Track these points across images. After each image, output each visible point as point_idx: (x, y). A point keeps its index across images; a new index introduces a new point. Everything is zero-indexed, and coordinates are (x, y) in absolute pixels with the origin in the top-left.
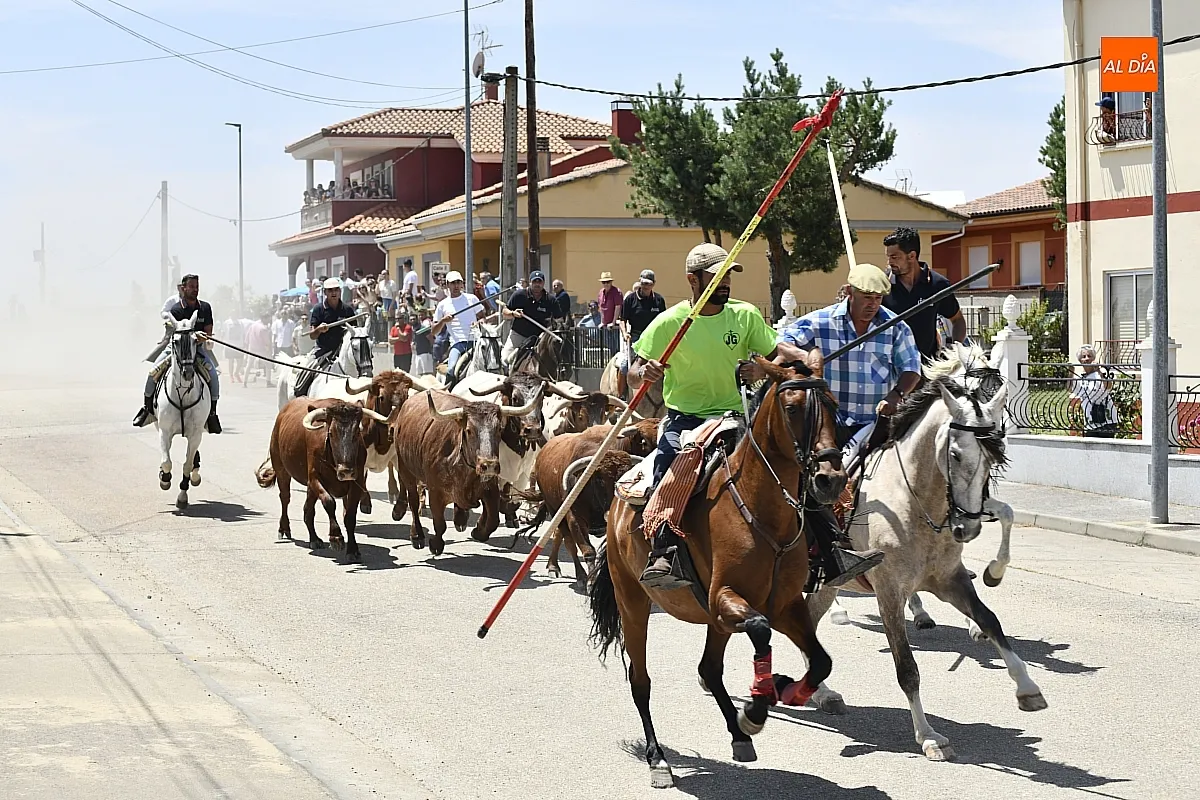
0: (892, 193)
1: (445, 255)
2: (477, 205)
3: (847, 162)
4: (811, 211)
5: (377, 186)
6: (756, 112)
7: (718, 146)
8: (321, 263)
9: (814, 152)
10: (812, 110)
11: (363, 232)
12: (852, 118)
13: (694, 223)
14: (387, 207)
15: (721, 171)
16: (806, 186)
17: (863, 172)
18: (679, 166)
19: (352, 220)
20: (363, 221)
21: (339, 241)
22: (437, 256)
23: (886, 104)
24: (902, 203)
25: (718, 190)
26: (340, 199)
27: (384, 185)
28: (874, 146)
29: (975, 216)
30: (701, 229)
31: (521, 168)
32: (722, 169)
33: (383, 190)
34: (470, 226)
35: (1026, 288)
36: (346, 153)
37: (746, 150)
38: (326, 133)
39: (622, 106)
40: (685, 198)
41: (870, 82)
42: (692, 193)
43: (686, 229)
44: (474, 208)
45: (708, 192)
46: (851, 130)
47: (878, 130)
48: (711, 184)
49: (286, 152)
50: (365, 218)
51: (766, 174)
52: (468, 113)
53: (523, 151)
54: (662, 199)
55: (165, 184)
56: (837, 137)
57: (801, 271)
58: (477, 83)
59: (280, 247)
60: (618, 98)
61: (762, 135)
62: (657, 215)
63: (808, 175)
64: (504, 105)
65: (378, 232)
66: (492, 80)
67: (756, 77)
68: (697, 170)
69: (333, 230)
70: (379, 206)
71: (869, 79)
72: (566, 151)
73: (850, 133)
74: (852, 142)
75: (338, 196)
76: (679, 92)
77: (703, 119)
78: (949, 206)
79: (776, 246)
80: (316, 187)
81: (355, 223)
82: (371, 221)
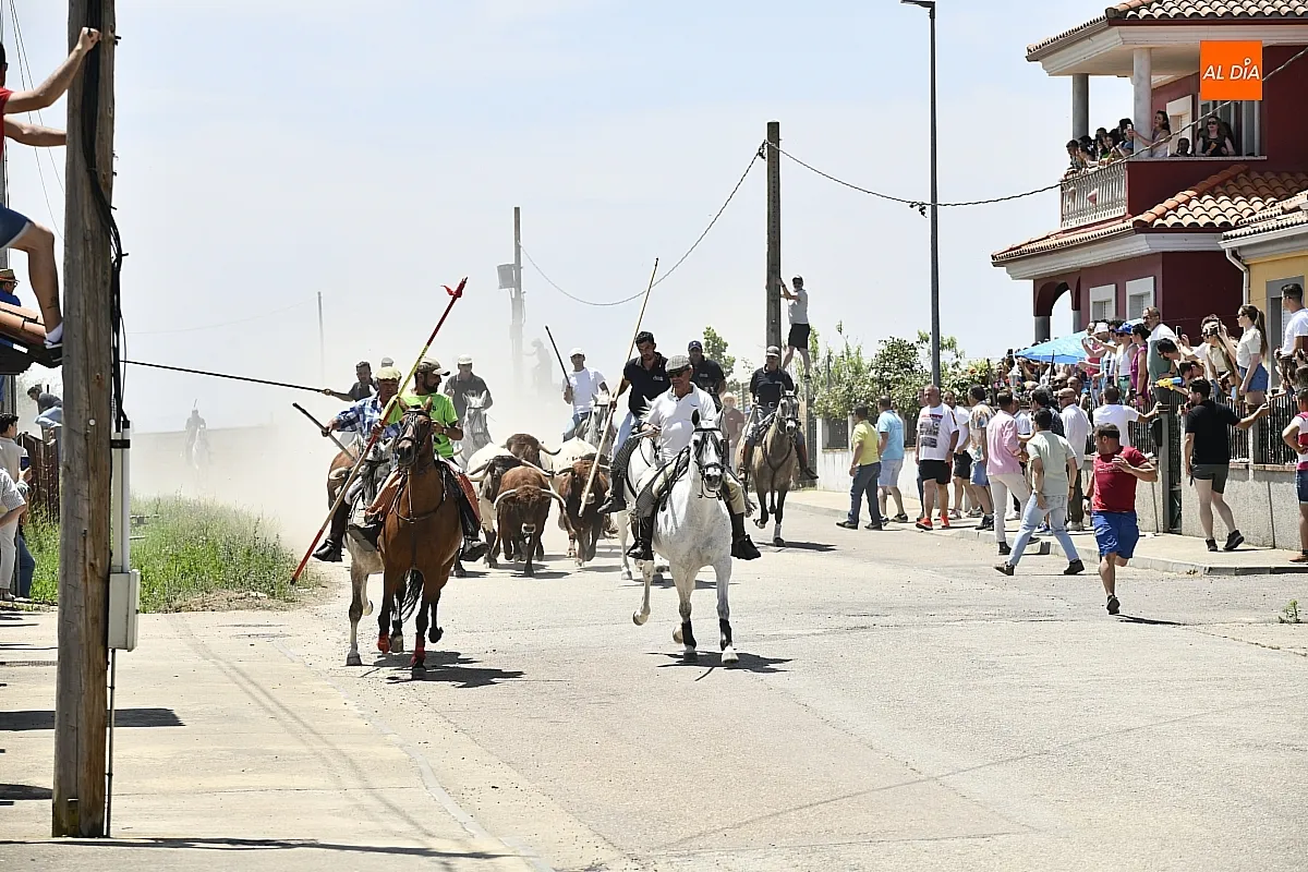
8: (1102, 293)
11: (1194, 228)
14: (1248, 173)
19: (1169, 203)
20: (1194, 203)
21: (1141, 245)
26: (1144, 156)
36: (1158, 61)
38: (1116, 18)
49: (1029, 58)
50: (1199, 197)
55: (773, 128)
59: (1009, 259)
65: (1226, 226)
69: (1129, 223)
70: (1228, 172)
75: (1141, 152)
81: (1176, 209)
82: (1211, 203)
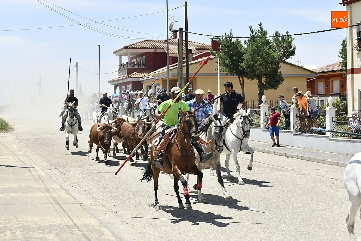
0: (295, 66)
1: (161, 84)
2: (170, 69)
3: (281, 56)
4: (271, 71)
5: (141, 63)
6: (254, 41)
7: (243, 52)
8: (124, 87)
9: (272, 53)
10: (271, 41)
11: (136, 77)
12: (283, 43)
13: (236, 75)
14: (144, 70)
15: (244, 59)
16: (269, 64)
17: (286, 59)
18: (231, 58)
19: (133, 74)
20: (136, 74)
21: (129, 80)
22: (158, 84)
23: (293, 39)
24: (298, 69)
25: (242, 65)
26: (129, 67)
27: (142, 63)
28: (289, 52)
29: (319, 73)
30: (238, 76)
31: (184, 58)
32: (244, 58)
33: (142, 65)
34: (168, 76)
35: (335, 94)
36: (131, 54)
37: (251, 53)
38: (125, 48)
39: (214, 40)
40: (233, 67)
41: (288, 32)
42: (235, 66)
43: (233, 76)
44: (170, 70)
45: (240, 65)
46: (283, 47)
47: (291, 47)
48: (241, 63)
49: (113, 53)
51: (257, 60)
52: (168, 42)
53: (184, 53)
54: (226, 67)
55: (77, 63)
56: (278, 49)
57: (268, 89)
58: (170, 33)
59: (111, 82)
60: (213, 37)
61: (256, 48)
62: (224, 72)
63: (269, 60)
64: (178, 39)
65: (141, 77)
66: (175, 32)
67: (253, 31)
68: (236, 59)
69: (127, 77)
70: (141, 70)
71: (288, 31)
72: (197, 53)
73: (282, 48)
74: (283, 50)
75: (129, 66)
76: (231, 35)
77: (238, 44)
78: (311, 70)
79: (260, 81)
80: (122, 64)
81: (134, 75)
82: (139, 74)
